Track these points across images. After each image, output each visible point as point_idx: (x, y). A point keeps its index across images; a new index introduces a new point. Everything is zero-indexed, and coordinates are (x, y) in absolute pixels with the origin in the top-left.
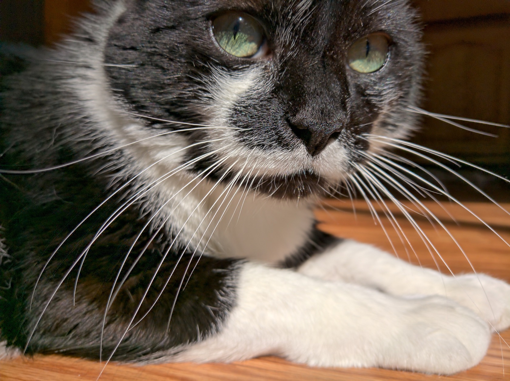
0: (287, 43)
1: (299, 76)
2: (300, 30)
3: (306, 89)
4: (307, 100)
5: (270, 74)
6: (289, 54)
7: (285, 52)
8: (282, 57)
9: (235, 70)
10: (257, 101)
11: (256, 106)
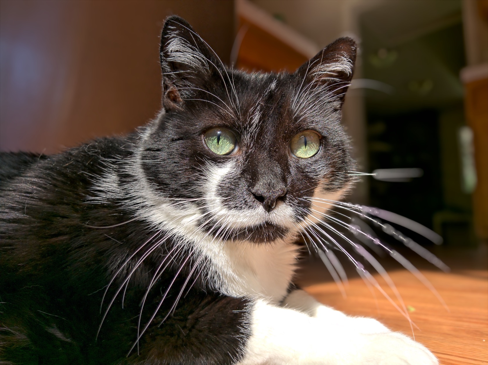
0: (249, 144)
1: (255, 163)
2: (255, 136)
3: (259, 171)
4: (260, 178)
5: (240, 163)
6: (250, 151)
7: (248, 149)
8: (246, 153)
9: (219, 162)
10: (232, 180)
11: (232, 183)
